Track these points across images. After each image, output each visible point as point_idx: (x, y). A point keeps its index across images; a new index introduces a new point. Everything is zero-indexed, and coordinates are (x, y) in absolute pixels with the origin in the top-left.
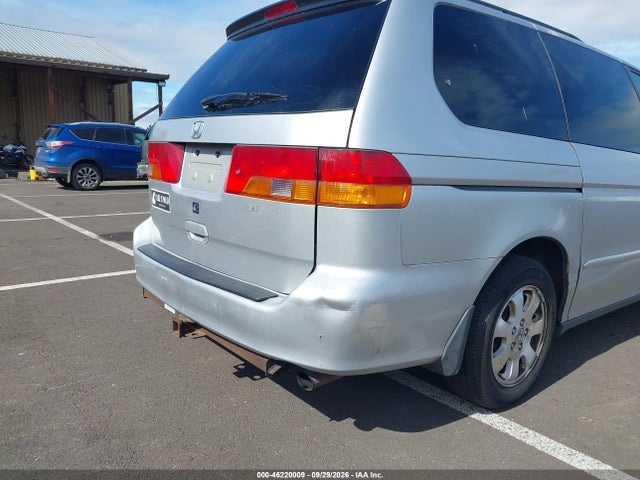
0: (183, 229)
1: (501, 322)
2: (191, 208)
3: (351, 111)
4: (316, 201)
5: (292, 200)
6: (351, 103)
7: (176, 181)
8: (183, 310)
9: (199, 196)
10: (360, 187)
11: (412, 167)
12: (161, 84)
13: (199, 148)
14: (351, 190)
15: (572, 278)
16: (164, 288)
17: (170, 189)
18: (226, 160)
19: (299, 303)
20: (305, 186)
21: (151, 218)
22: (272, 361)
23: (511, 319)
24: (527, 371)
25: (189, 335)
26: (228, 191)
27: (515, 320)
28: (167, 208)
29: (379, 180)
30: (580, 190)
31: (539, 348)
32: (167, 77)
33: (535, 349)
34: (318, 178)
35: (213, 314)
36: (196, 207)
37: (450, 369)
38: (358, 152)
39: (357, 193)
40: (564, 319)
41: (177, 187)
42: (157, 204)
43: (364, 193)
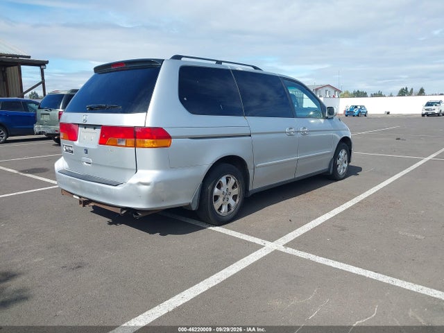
0: (80, 161)
1: (216, 190)
2: (84, 152)
3: (145, 114)
4: (135, 146)
5: (126, 146)
6: (145, 110)
7: (76, 140)
8: (83, 195)
9: (87, 146)
10: (151, 140)
11: (170, 132)
12: (42, 67)
13: (86, 126)
14: (148, 142)
15: (251, 172)
16: (74, 187)
17: (73, 144)
18: (98, 131)
19: (131, 184)
20: (131, 141)
21: (62, 158)
22: (123, 208)
23: (222, 188)
24: (232, 210)
25: (87, 206)
26: (100, 144)
27: (224, 189)
28: (72, 152)
29: (159, 138)
30: (250, 136)
31: (237, 200)
32: (47, 62)
33: (235, 200)
34: (135, 138)
35: (97, 194)
36: (86, 151)
37: (194, 208)
38: (149, 128)
39: (150, 143)
40: (250, 189)
41: (76, 143)
42: (67, 151)
43: (153, 142)
